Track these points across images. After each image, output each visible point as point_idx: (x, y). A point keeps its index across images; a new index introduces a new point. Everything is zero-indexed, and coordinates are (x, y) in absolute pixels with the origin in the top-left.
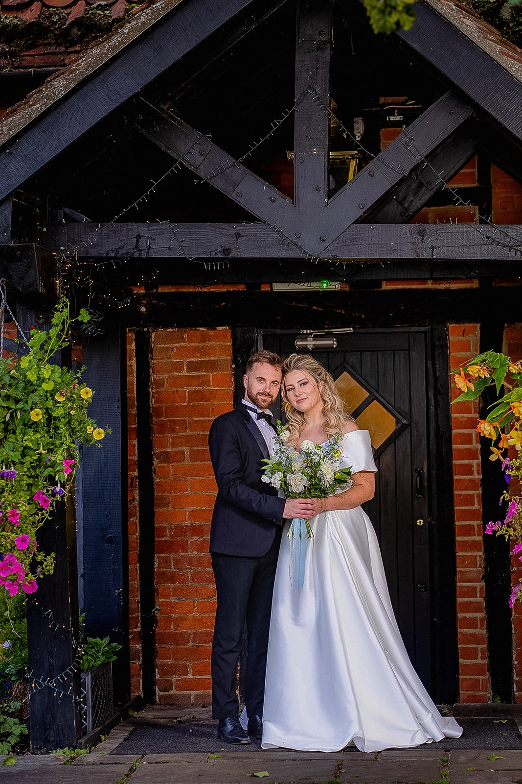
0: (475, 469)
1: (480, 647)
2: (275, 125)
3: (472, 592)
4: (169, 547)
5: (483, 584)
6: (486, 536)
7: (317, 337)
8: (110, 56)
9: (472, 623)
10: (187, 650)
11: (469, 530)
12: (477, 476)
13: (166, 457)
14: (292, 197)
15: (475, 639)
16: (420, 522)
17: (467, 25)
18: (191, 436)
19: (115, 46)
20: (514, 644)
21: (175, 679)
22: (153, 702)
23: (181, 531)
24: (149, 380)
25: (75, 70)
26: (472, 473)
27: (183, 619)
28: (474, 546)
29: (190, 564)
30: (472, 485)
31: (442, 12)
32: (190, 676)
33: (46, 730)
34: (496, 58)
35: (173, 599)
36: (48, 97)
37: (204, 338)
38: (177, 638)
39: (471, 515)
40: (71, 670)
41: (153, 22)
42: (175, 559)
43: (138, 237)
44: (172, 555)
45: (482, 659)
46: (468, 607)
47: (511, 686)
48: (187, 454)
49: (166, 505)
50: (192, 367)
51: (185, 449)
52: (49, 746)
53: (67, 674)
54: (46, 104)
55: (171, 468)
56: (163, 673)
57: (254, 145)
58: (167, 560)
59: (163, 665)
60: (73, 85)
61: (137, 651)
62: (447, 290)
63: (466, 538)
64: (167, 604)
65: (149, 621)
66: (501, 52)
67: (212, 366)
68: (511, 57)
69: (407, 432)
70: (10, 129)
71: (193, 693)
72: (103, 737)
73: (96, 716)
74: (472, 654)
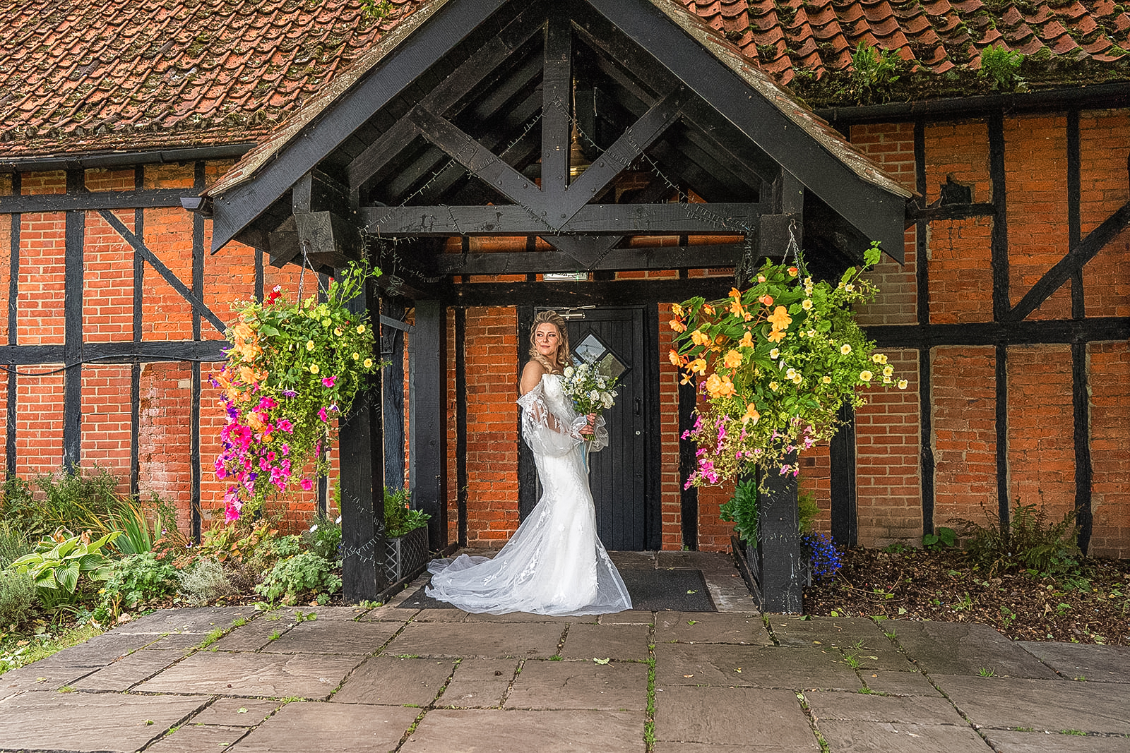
0: (675, 398)
1: (676, 514)
2: (527, 128)
3: (671, 479)
4: (475, 447)
5: (679, 473)
6: (681, 441)
7: (572, 312)
8: (385, 54)
9: (671, 499)
10: (486, 513)
11: (670, 438)
12: (676, 403)
13: (474, 390)
14: (539, 184)
15: (673, 509)
16: (638, 433)
17: (679, 16)
18: (490, 376)
19: (390, 46)
20: (699, 513)
21: (479, 531)
22: (465, 546)
23: (483, 437)
24: (464, 340)
25: (357, 67)
26: (673, 401)
27: (484, 494)
28: (673, 448)
29: (489, 458)
30: (673, 408)
31: (658, 6)
32: (488, 530)
33: (354, 586)
34: (704, 44)
35: (478, 481)
36: (336, 90)
37: (499, 313)
38: (482, 506)
39: (672, 428)
40: (372, 542)
41: (420, 24)
42: (479, 455)
43: (424, 217)
44: (478, 453)
45: (678, 522)
46: (669, 488)
47: (696, 540)
48: (487, 388)
49: (474, 420)
50: (491, 331)
51: (486, 384)
52: (357, 598)
53: (369, 545)
54: (334, 95)
55: (477, 397)
56: (471, 528)
57: (510, 144)
58: (474, 456)
59: (471, 522)
60: (355, 79)
61: (454, 513)
62: (658, 281)
63: (668, 444)
64: (474, 484)
65: (462, 495)
66: (709, 38)
67: (504, 330)
68: (717, 42)
69: (630, 374)
70: (306, 117)
71: (491, 541)
72: (406, 586)
73: (406, 568)
74: (671, 519)
